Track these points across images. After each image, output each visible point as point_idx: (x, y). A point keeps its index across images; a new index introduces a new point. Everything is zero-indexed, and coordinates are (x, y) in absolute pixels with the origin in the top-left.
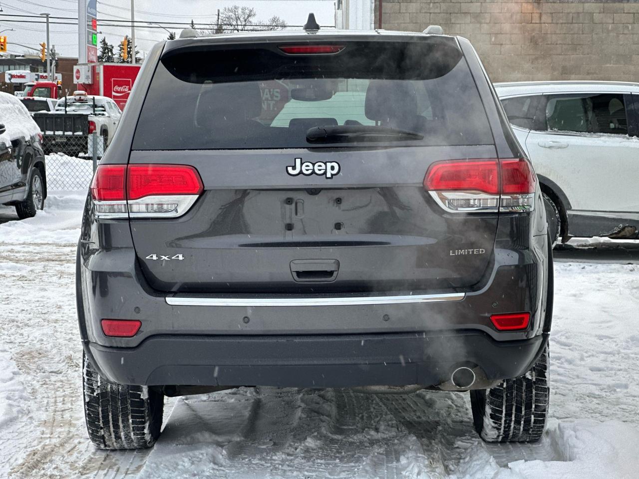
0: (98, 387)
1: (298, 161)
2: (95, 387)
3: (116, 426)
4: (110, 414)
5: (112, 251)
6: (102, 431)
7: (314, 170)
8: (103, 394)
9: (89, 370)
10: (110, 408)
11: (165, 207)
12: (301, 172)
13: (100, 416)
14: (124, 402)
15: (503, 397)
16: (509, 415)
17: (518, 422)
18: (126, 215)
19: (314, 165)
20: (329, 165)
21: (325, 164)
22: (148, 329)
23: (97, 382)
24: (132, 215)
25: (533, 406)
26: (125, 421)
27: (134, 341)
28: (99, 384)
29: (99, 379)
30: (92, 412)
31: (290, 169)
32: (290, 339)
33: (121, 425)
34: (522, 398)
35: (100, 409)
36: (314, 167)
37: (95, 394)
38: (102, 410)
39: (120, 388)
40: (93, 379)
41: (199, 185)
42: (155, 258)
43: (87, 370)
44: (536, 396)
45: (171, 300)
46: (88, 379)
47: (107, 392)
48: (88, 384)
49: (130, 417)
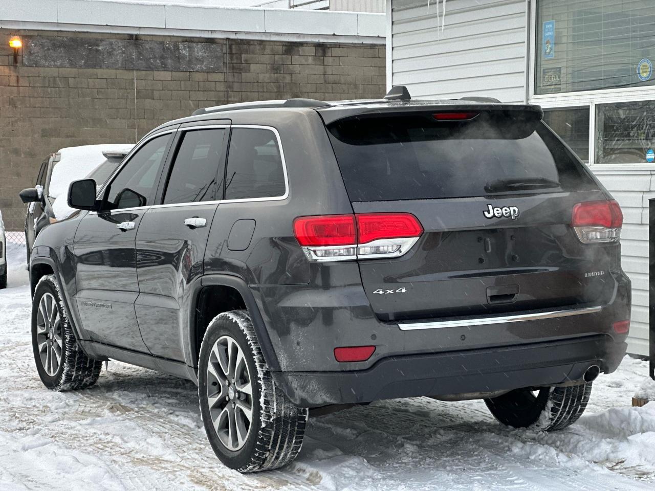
0: (274, 413)
1: (490, 207)
2: (272, 414)
3: (281, 448)
4: (280, 437)
5: (331, 289)
6: (268, 453)
7: (502, 213)
8: (278, 420)
9: (266, 399)
10: (281, 431)
11: (381, 249)
12: (494, 215)
13: (272, 439)
14: (293, 425)
15: (564, 392)
16: (565, 407)
17: (568, 413)
18: (354, 257)
19: (501, 209)
20: (512, 209)
21: (509, 208)
23: (273, 409)
24: (360, 257)
25: (583, 398)
26: (290, 441)
27: (367, 364)
28: (275, 411)
29: (275, 407)
30: (266, 436)
31: (486, 213)
33: (285, 446)
34: (576, 392)
35: (273, 433)
36: (502, 210)
37: (271, 420)
38: (274, 434)
39: (292, 413)
40: (270, 406)
41: (419, 229)
42: (381, 292)
43: (265, 400)
44: (586, 389)
45: (404, 327)
46: (266, 407)
47: (281, 417)
48: (266, 412)
49: (294, 438)
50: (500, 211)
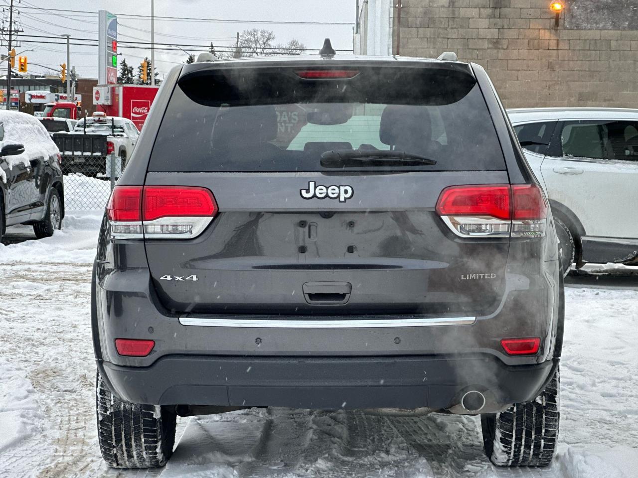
0: (112, 406)
1: (312, 185)
2: (109, 406)
3: (129, 446)
4: (123, 433)
5: (127, 270)
6: (115, 449)
7: (327, 193)
8: (116, 413)
9: (102, 389)
10: (122, 427)
11: (180, 228)
12: (315, 196)
13: (113, 435)
14: (137, 421)
15: (513, 421)
16: (519, 439)
17: (528, 446)
18: (141, 236)
19: (327, 188)
20: (342, 188)
21: (339, 187)
22: (161, 349)
23: (110, 400)
24: (147, 236)
25: (543, 431)
26: (138, 439)
27: (148, 361)
28: (112, 403)
29: (112, 398)
30: (105, 430)
31: (304, 192)
32: (302, 360)
33: (133, 444)
34: (532, 423)
35: (113, 428)
36: (327, 190)
37: (108, 413)
38: (115, 429)
39: (133, 408)
40: (106, 397)
41: (214, 207)
42: (169, 278)
43: (101, 389)
44: (546, 421)
45: (184, 321)
46: (101, 398)
47: (119, 411)
48: (102, 403)
49: (142, 436)
50: (325, 190)
